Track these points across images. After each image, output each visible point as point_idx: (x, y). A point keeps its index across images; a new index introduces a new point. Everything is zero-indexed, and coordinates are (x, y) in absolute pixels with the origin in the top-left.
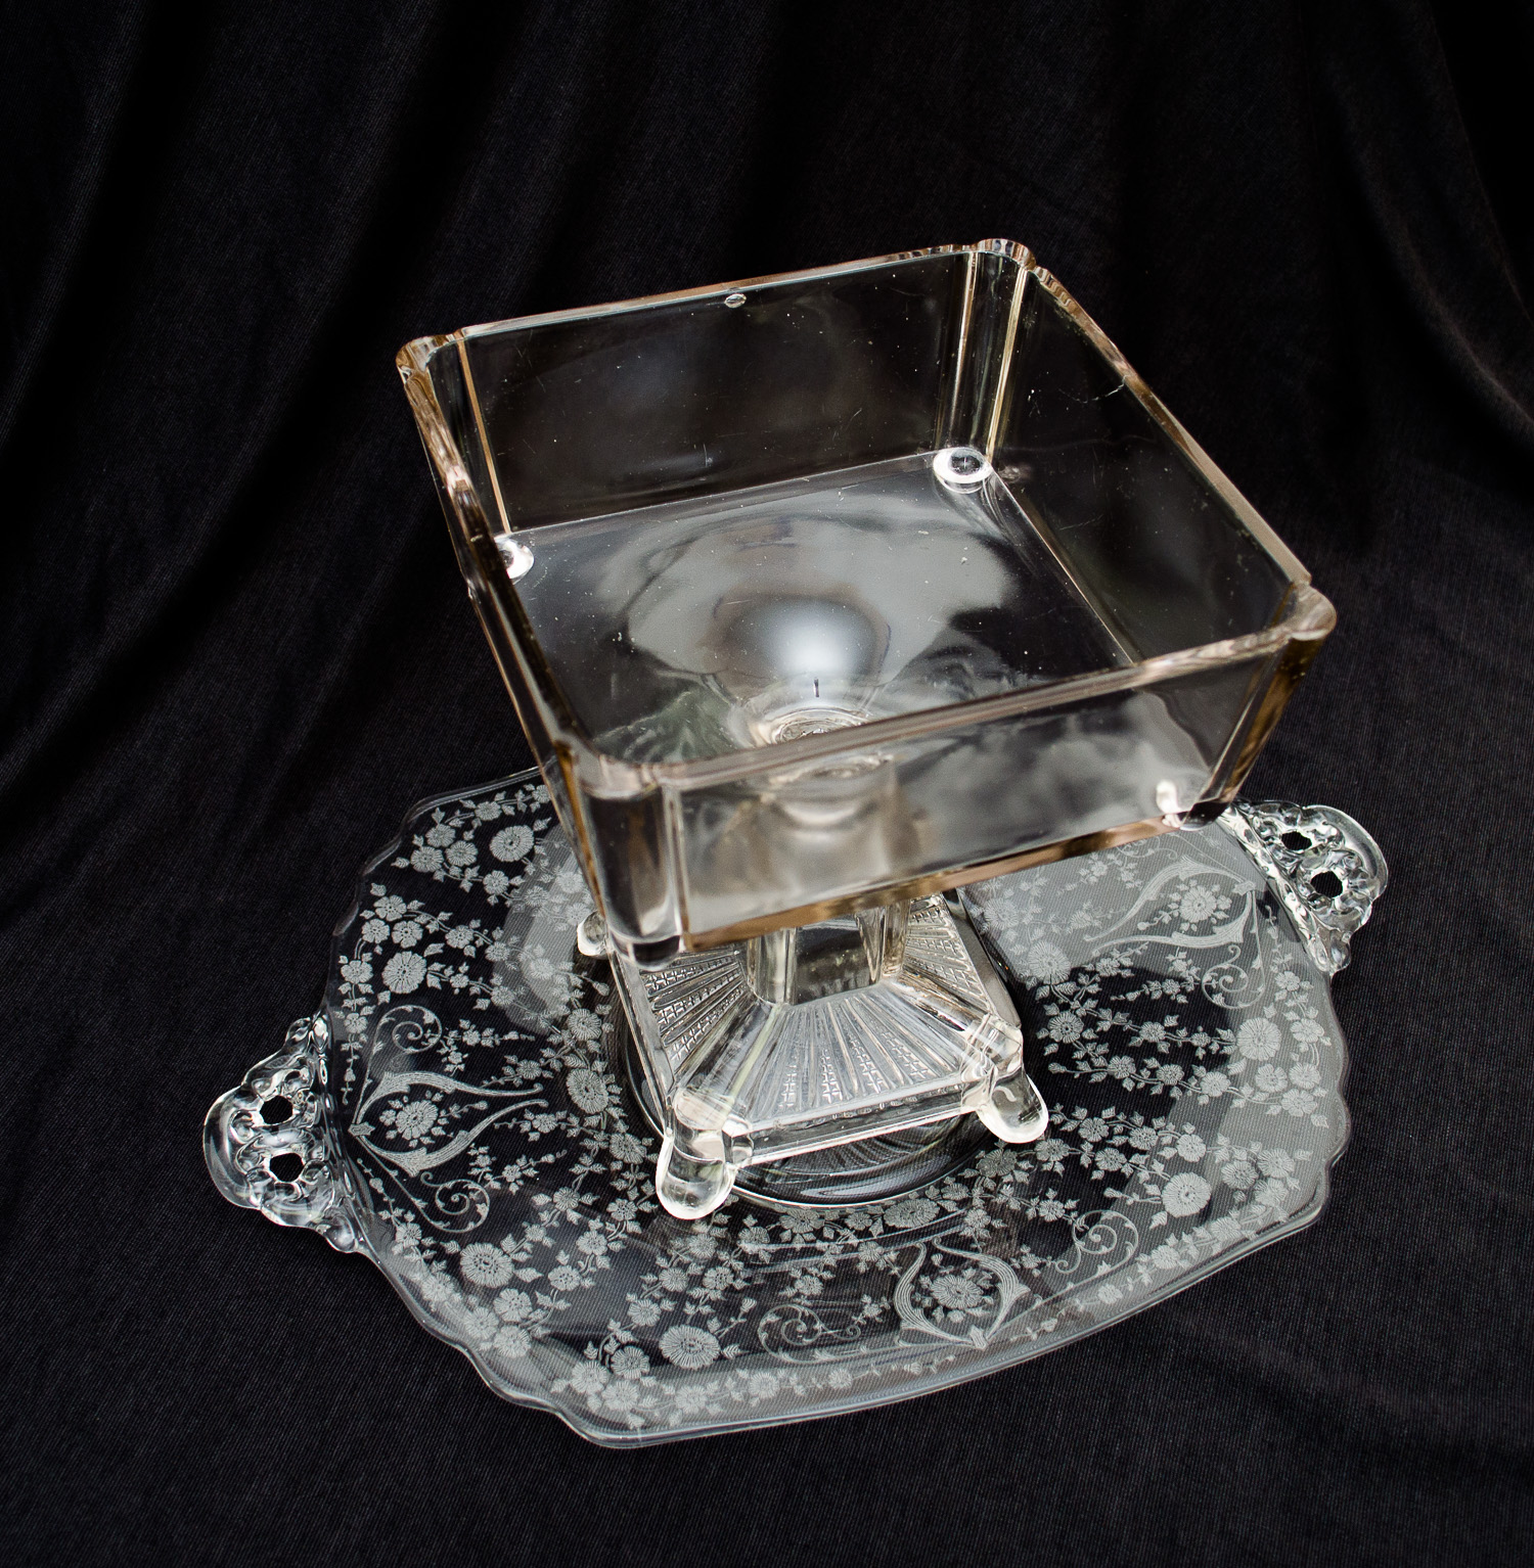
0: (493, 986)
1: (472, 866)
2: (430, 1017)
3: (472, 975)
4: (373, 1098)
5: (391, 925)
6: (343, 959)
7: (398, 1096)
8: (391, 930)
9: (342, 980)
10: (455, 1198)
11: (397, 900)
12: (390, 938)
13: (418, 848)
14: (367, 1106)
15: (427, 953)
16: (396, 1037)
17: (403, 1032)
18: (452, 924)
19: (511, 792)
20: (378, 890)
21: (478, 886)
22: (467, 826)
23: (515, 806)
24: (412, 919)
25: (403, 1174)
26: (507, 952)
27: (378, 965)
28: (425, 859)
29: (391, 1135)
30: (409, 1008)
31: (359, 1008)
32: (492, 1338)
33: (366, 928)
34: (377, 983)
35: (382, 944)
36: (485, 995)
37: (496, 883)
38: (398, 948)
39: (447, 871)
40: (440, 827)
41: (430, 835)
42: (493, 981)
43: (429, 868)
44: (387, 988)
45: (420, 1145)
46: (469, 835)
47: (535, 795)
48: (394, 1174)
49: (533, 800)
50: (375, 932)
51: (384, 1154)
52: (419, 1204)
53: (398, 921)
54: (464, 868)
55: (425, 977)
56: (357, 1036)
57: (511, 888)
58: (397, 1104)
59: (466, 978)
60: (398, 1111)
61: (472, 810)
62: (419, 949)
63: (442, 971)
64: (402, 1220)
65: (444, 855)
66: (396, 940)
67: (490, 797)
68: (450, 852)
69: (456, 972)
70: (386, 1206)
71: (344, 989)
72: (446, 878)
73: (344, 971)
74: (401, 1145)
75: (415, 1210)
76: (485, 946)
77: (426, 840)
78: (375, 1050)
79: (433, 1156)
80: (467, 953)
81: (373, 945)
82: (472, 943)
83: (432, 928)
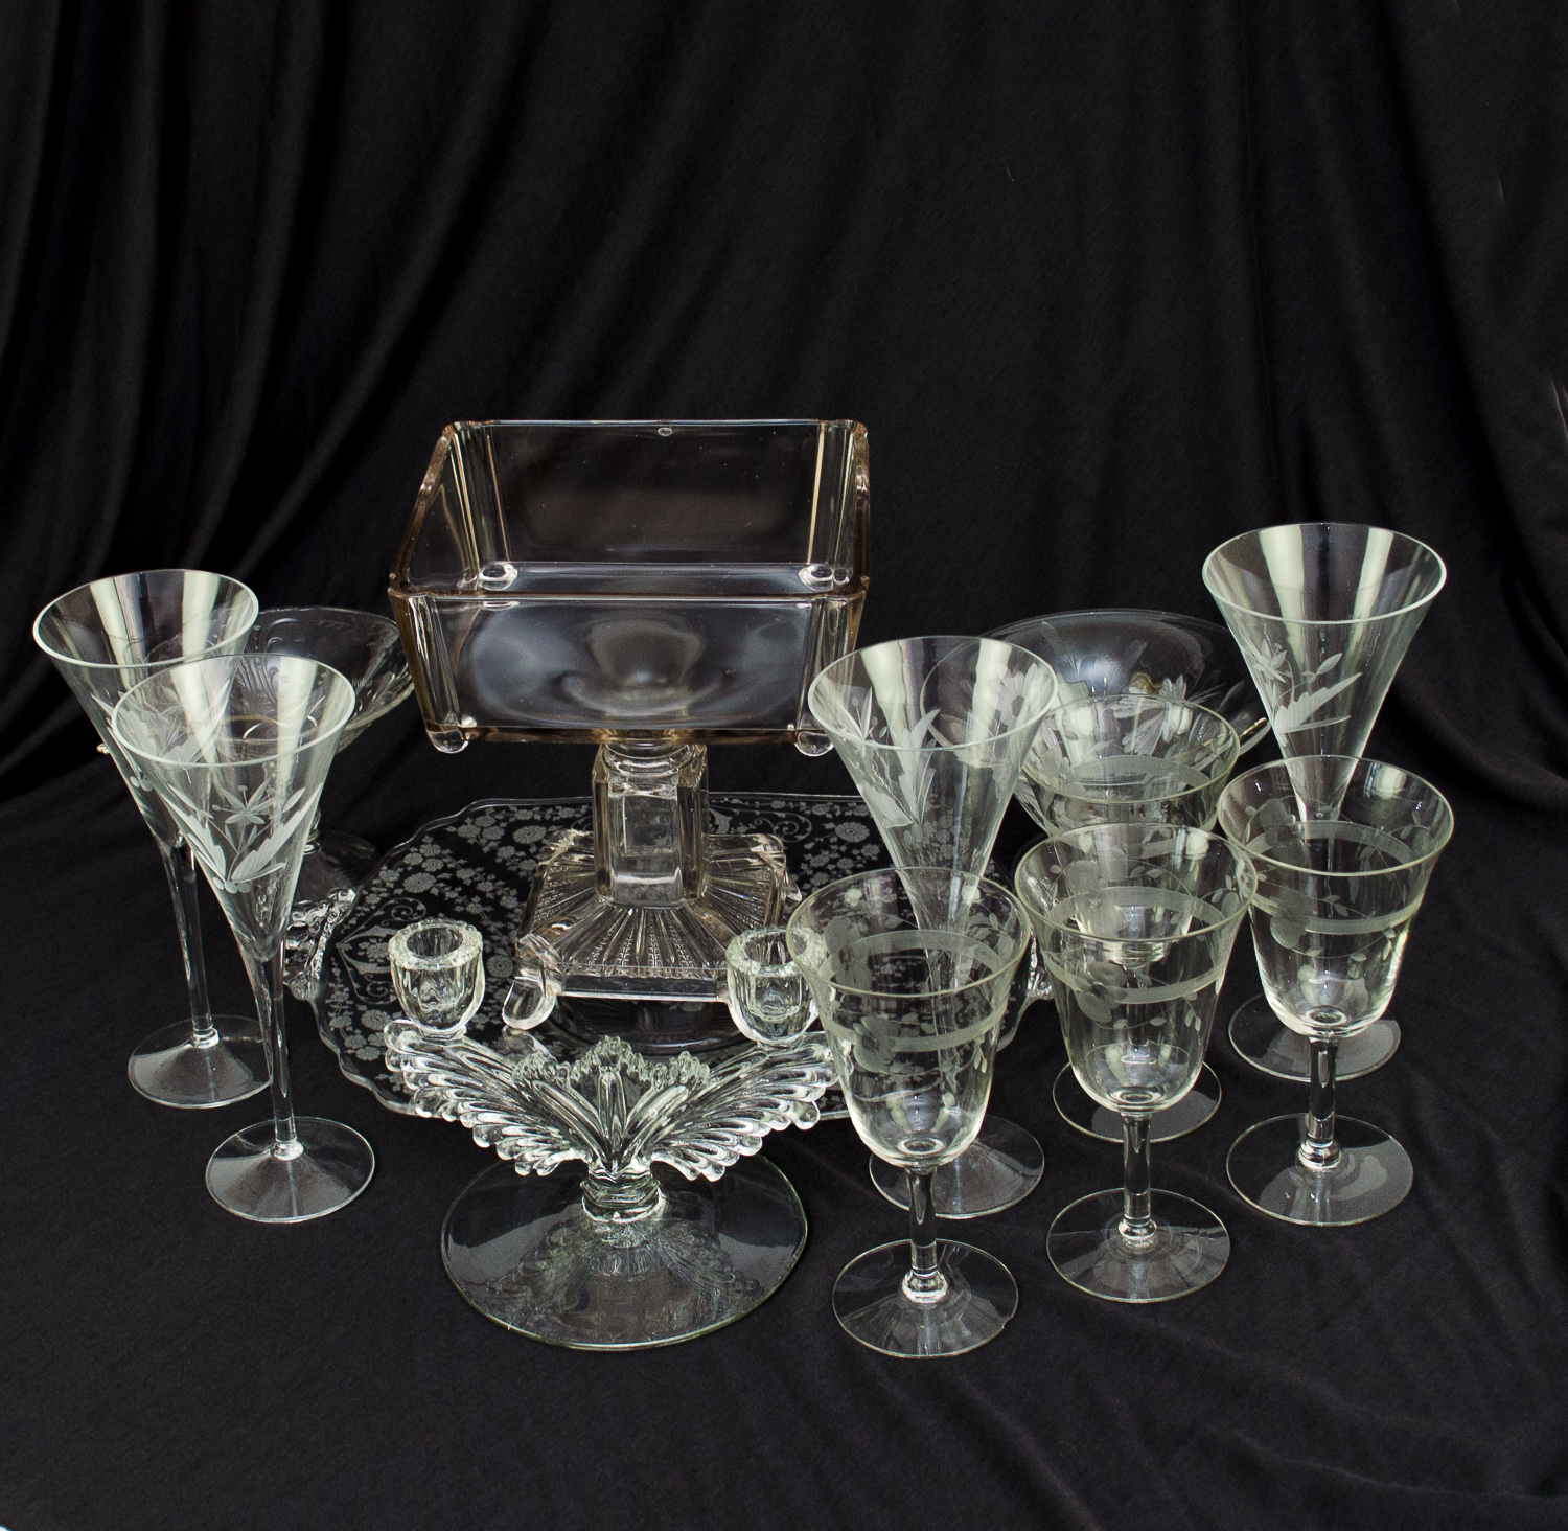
0: (471, 902)
1: (495, 841)
2: (421, 907)
3: (460, 894)
4: (360, 935)
5: (425, 858)
6: (384, 867)
7: (377, 938)
8: (424, 861)
9: (377, 877)
10: (380, 989)
11: (436, 847)
12: (421, 864)
13: (466, 824)
14: (354, 937)
15: (440, 877)
16: (393, 911)
17: (399, 910)
18: (465, 866)
19: (544, 808)
20: (427, 839)
21: (493, 852)
22: (506, 819)
23: (543, 816)
24: (441, 859)
25: (356, 971)
26: (491, 888)
27: (405, 875)
28: (468, 831)
29: (361, 953)
30: (411, 900)
31: (379, 893)
32: (357, 1049)
33: (408, 856)
34: (399, 884)
35: (414, 867)
36: (463, 905)
37: (507, 852)
38: (423, 871)
39: (478, 839)
40: (488, 817)
41: (478, 819)
42: (473, 900)
43: (469, 836)
44: (403, 887)
45: (376, 961)
46: (503, 825)
47: (560, 813)
48: (349, 970)
49: (557, 815)
50: (413, 859)
51: (351, 960)
52: (356, 986)
53: (431, 857)
54: (490, 841)
55: (431, 888)
56: (370, 905)
57: (515, 856)
58: (374, 941)
59: (456, 895)
60: (372, 944)
61: (514, 812)
62: (435, 874)
63: (443, 888)
64: (341, 990)
65: (482, 831)
66: (424, 866)
67: (529, 808)
68: (485, 831)
69: (453, 889)
70: (336, 982)
71: (375, 882)
72: (475, 843)
73: (381, 874)
74: (365, 959)
75: (351, 987)
76: (480, 881)
77: (474, 821)
78: (376, 914)
79: (380, 968)
80: (465, 882)
81: (408, 865)
82: (471, 878)
83: (450, 866)
